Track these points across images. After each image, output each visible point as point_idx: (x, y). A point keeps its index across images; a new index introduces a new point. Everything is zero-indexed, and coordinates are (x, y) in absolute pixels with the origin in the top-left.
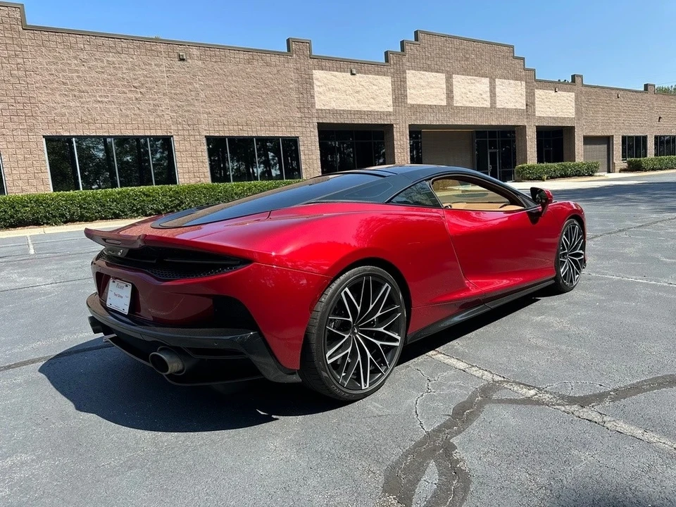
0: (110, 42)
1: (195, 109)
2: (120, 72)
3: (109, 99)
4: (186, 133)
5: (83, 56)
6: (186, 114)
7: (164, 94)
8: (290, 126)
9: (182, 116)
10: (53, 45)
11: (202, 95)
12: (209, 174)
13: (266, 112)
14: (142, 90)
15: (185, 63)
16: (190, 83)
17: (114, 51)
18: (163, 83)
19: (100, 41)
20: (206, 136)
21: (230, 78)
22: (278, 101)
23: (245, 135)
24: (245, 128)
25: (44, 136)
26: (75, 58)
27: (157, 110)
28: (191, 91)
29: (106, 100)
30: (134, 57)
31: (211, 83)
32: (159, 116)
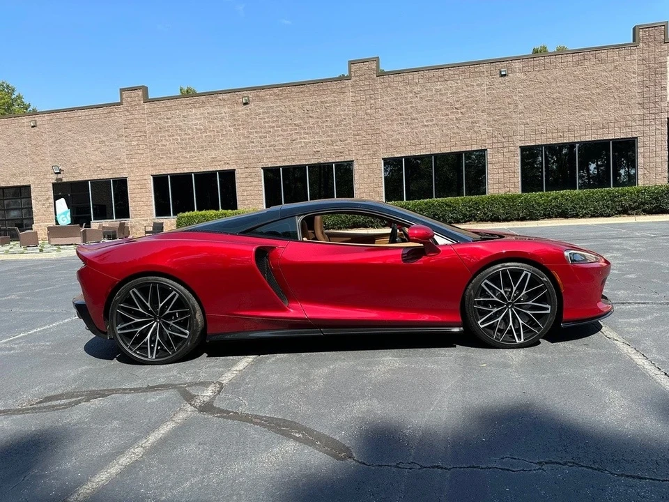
0: (439, 73)
1: (511, 121)
2: (445, 97)
3: (434, 123)
4: (500, 145)
5: (417, 89)
6: (503, 127)
7: (483, 111)
8: (626, 126)
9: (498, 130)
10: (395, 84)
11: (521, 106)
12: (520, 184)
13: (594, 113)
14: (462, 110)
15: (506, 78)
16: (509, 97)
17: (442, 80)
18: (483, 101)
19: (431, 73)
20: (520, 147)
21: (554, 85)
22: (612, 100)
23: (565, 141)
24: (565, 134)
25: (383, 159)
26: (411, 92)
27: (474, 126)
28: (509, 104)
29: (431, 123)
30: (459, 81)
31: (532, 93)
32: (476, 132)
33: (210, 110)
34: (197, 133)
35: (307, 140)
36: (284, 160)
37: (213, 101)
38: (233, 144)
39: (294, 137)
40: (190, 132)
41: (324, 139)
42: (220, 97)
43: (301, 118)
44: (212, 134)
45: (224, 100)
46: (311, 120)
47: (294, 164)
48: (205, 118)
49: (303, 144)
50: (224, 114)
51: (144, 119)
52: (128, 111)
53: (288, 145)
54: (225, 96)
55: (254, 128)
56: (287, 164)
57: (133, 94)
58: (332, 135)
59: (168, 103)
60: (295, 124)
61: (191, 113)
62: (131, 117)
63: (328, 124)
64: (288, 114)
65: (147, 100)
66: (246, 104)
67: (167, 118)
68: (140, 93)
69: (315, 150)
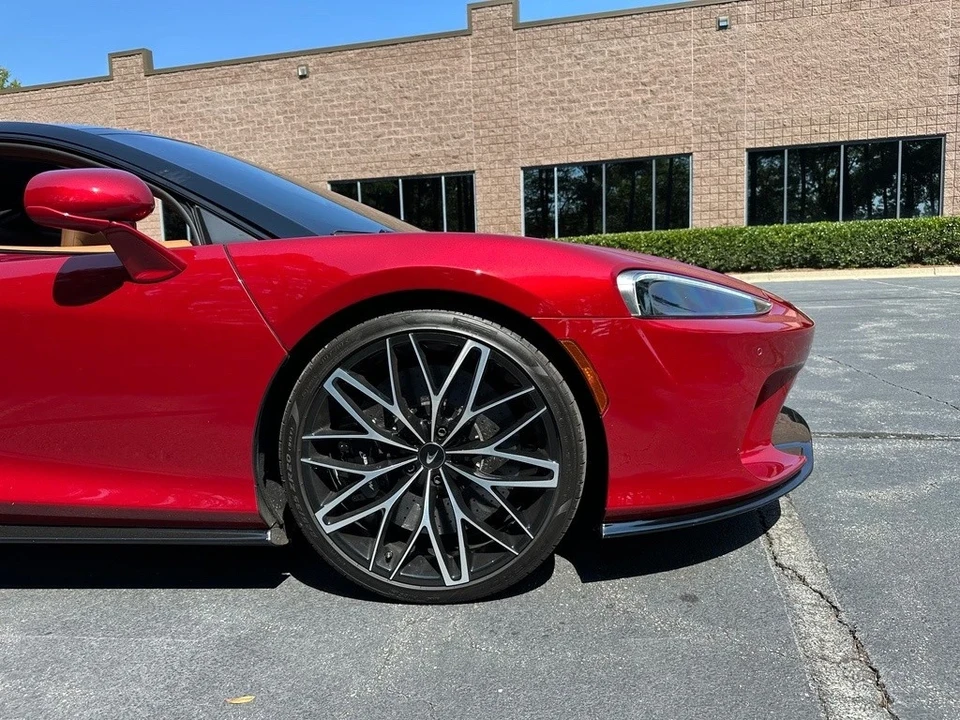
0: (616, 24)
1: (734, 106)
2: (625, 65)
3: (607, 107)
4: (714, 147)
5: (579, 50)
6: (719, 116)
7: (687, 89)
8: (927, 114)
9: (712, 120)
10: (542, 43)
11: (750, 81)
12: (745, 212)
13: (875, 93)
14: (653, 87)
15: (728, 32)
16: (732, 65)
17: (622, 35)
18: (687, 71)
19: (603, 25)
20: (747, 150)
21: (807, 44)
22: (906, 70)
23: (823, 141)
24: (824, 128)
25: (522, 168)
26: (569, 56)
27: (673, 114)
28: (731, 76)
29: (602, 109)
30: (648, 39)
31: (770, 58)
32: (674, 124)
33: (248, 88)
34: (227, 126)
35: (400, 137)
36: (364, 170)
37: (252, 72)
38: (282, 142)
39: (380, 130)
40: (217, 123)
41: (428, 134)
42: (264, 65)
43: (390, 100)
44: (250, 126)
45: (269, 71)
46: (406, 103)
47: (379, 175)
48: (240, 101)
49: (394, 143)
50: (269, 95)
51: (146, 102)
52: (121, 89)
53: (371, 144)
54: (272, 65)
55: (315, 116)
56: (368, 175)
57: (129, 61)
58: (440, 128)
59: (184, 77)
60: (381, 109)
61: (217, 93)
62: (126, 100)
63: (435, 109)
64: (370, 92)
65: (150, 72)
66: (302, 77)
67: (182, 102)
68: (139, 60)
69: (412, 152)
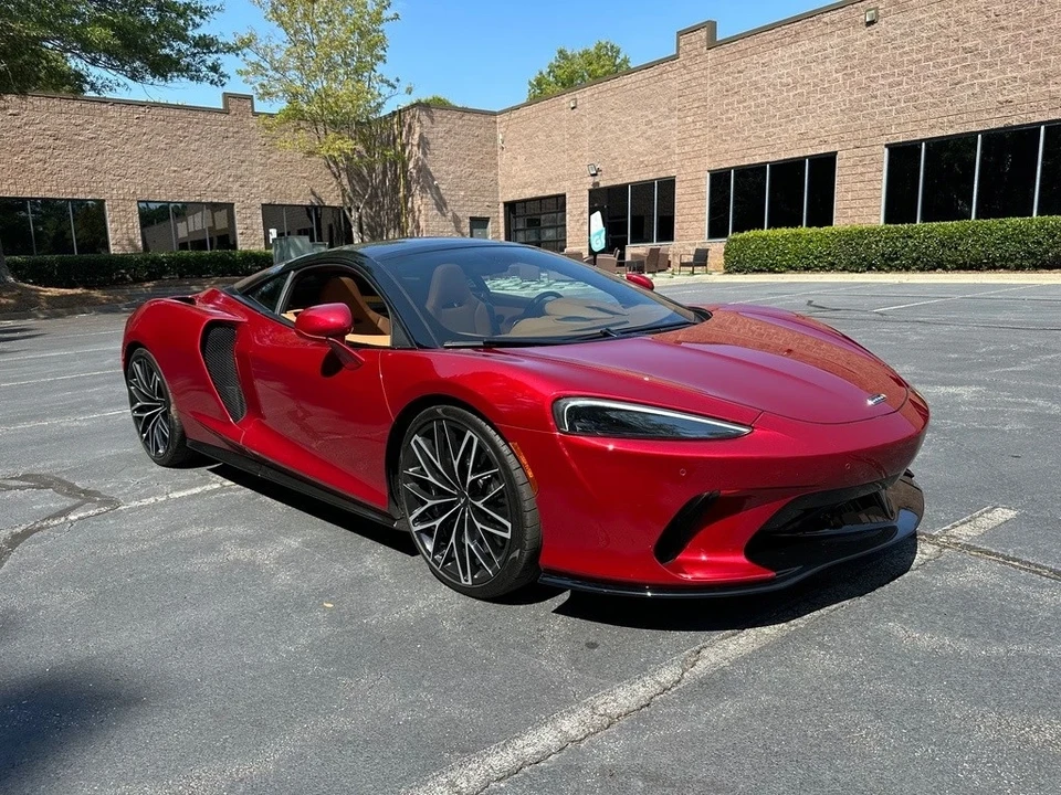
33: (807, 46)
34: (781, 92)
35: (986, 80)
36: (933, 127)
37: (813, 27)
38: (838, 104)
39: (960, 76)
40: (770, 91)
41: (1028, 71)
42: (827, 18)
43: (979, 34)
44: (805, 90)
45: (833, 23)
46: (1001, 35)
47: (951, 132)
48: (797, 62)
49: (977, 89)
50: (830, 50)
51: (705, 77)
52: (685, 67)
55: (880, 68)
57: (694, 37)
58: (1047, 62)
59: (742, 45)
60: (964, 49)
61: (774, 57)
62: (688, 77)
63: (1044, 36)
64: (954, 28)
65: (713, 43)
66: (869, 24)
67: (739, 72)
68: (703, 33)
69: (1001, 98)
